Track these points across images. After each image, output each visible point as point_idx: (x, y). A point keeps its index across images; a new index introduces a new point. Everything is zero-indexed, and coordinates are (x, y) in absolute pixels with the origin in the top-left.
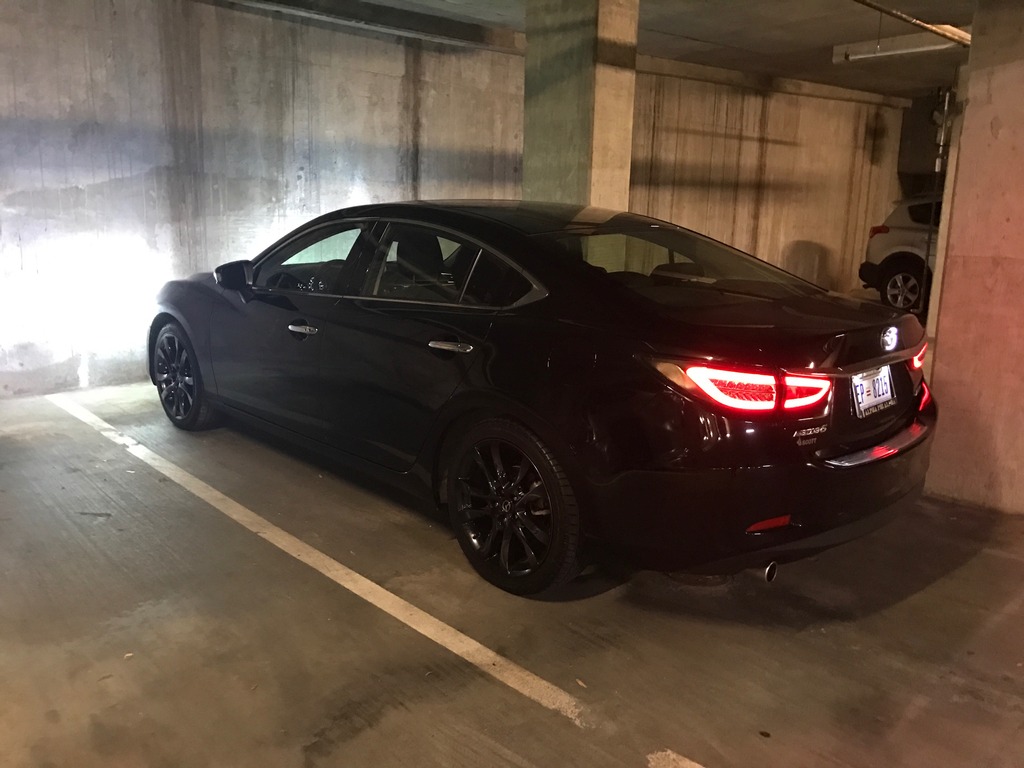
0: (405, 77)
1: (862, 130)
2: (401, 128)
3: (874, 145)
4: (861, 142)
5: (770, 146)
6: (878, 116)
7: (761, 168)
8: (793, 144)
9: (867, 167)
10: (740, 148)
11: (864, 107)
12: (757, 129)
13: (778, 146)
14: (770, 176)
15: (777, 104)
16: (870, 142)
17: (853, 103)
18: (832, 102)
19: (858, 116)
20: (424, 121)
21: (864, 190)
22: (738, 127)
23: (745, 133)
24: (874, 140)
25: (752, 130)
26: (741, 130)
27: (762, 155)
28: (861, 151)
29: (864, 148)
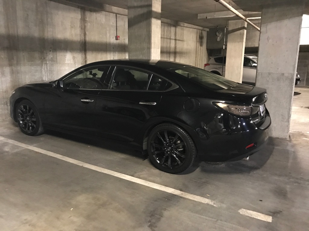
0: (81, 19)
1: (198, 37)
2: (80, 35)
3: (201, 41)
4: (198, 40)
5: (177, 41)
6: (201, 33)
7: (175, 48)
8: (183, 41)
9: (200, 47)
10: (170, 42)
11: (198, 30)
12: (174, 36)
13: (179, 41)
14: (178, 50)
15: (178, 29)
16: (200, 40)
17: (196, 30)
18: (191, 29)
19: (197, 33)
20: (87, 33)
21: (199, 53)
22: (170, 36)
23: (171, 38)
24: (201, 40)
25: (173, 37)
26: (170, 37)
27: (175, 44)
28: (198, 43)
29: (199, 42)
